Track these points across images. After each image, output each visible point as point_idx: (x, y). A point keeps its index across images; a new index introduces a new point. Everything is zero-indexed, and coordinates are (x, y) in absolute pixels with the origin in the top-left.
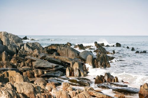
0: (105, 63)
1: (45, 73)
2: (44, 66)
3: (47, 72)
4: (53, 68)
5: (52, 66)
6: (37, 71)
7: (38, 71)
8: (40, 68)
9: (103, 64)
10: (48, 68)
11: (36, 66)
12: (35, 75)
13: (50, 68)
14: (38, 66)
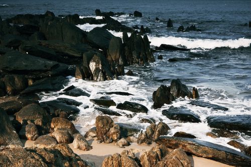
0: (145, 53)
1: (31, 82)
2: (26, 66)
3: (34, 80)
4: (47, 70)
5: (46, 66)
6: (12, 81)
7: (14, 79)
8: (16, 72)
9: (141, 56)
10: (35, 71)
11: (7, 67)
12: (9, 89)
13: (41, 71)
14: (13, 68)
